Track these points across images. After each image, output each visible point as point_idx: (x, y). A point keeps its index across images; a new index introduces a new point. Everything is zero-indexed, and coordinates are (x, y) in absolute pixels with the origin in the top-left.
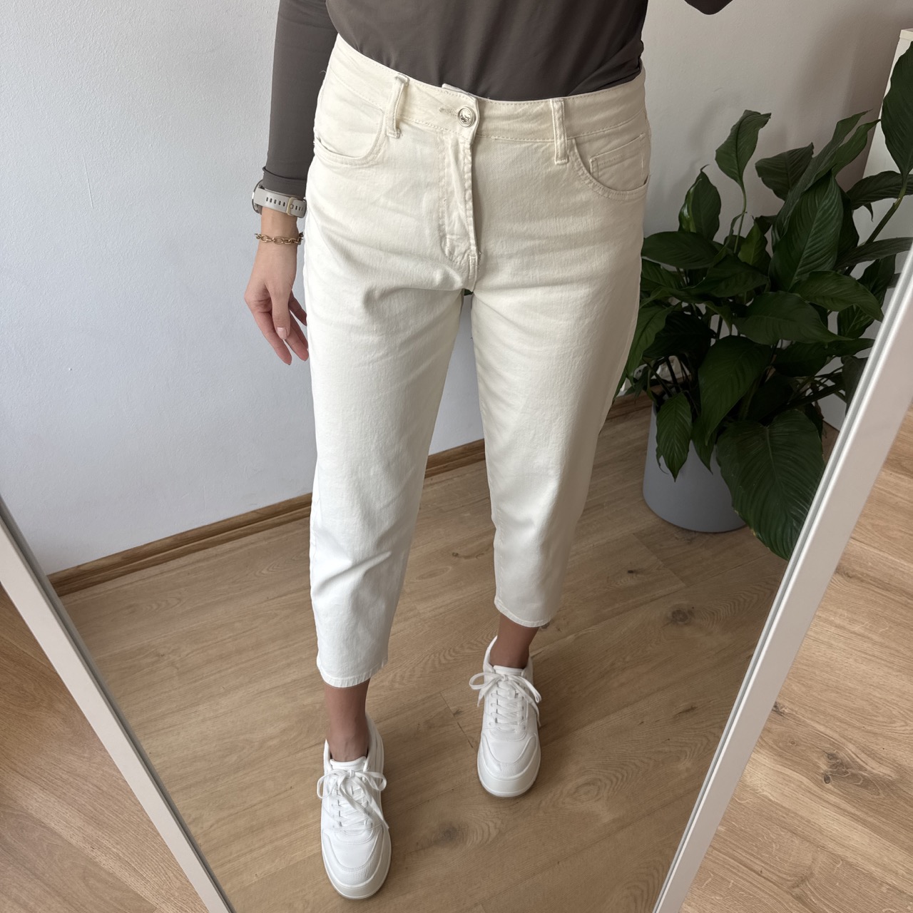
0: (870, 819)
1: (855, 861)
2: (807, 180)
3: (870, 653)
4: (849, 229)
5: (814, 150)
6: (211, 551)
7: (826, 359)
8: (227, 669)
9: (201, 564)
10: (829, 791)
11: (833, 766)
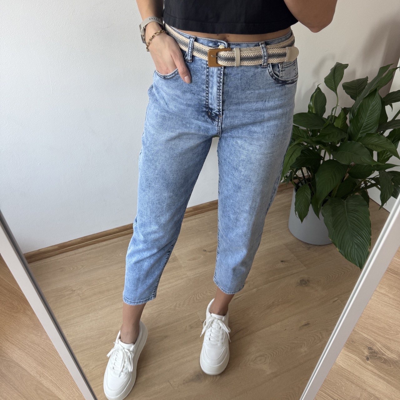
0: (387, 378)
1: (379, 396)
2: (365, 92)
3: (388, 302)
4: (384, 115)
5: (368, 79)
6: (97, 245)
7: (372, 172)
8: (102, 298)
9: (93, 251)
10: (368, 364)
11: (371, 353)
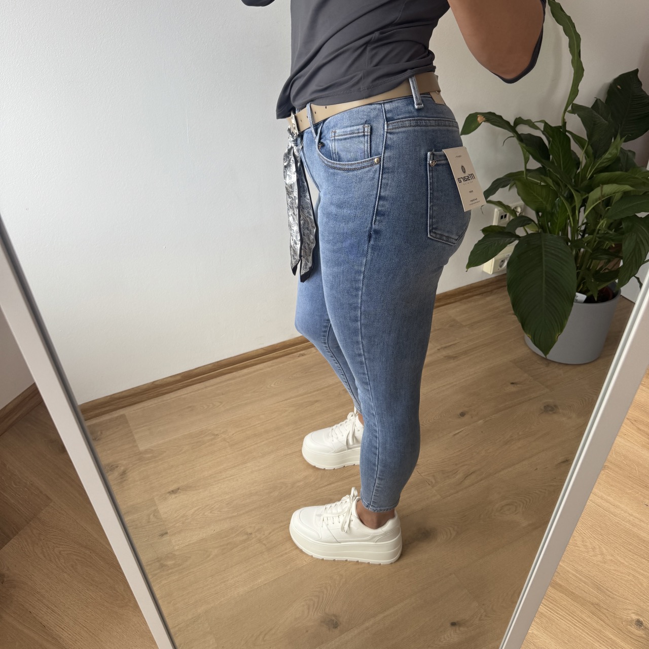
8: (261, 442)
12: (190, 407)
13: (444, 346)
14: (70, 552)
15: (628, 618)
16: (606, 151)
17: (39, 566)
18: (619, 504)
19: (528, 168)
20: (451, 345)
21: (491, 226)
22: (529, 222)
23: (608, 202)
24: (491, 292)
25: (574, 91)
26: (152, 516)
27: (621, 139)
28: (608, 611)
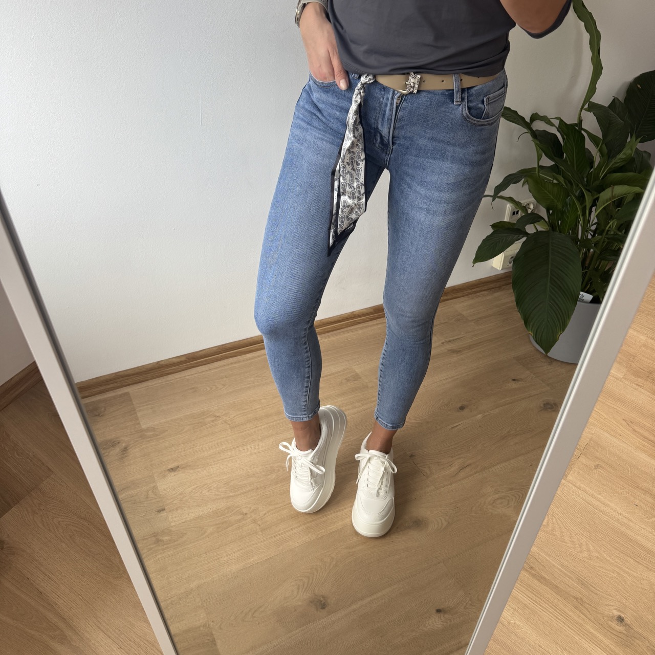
8: (261, 426)
12: (193, 388)
13: (449, 339)
14: (68, 523)
15: (610, 613)
16: (620, 152)
17: (38, 535)
18: (609, 503)
19: (540, 165)
20: (455, 339)
21: (500, 222)
22: (539, 220)
23: (619, 202)
24: (499, 288)
25: (592, 89)
26: (150, 492)
27: (636, 140)
28: (590, 605)
